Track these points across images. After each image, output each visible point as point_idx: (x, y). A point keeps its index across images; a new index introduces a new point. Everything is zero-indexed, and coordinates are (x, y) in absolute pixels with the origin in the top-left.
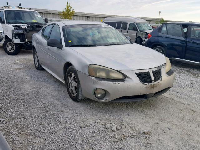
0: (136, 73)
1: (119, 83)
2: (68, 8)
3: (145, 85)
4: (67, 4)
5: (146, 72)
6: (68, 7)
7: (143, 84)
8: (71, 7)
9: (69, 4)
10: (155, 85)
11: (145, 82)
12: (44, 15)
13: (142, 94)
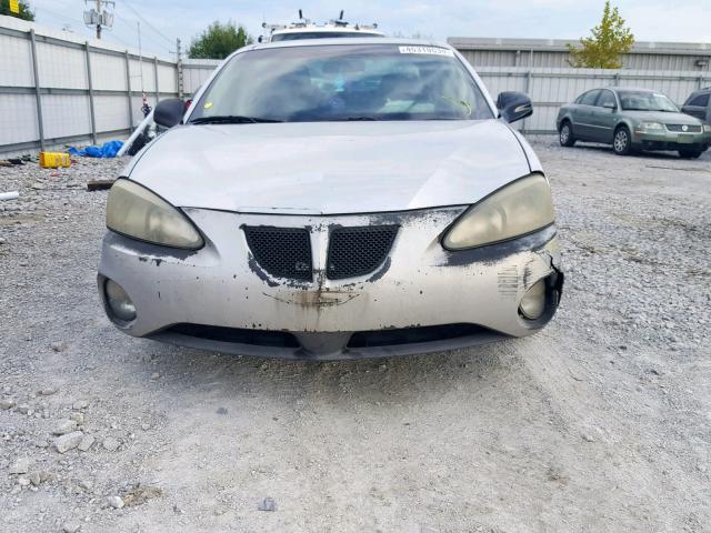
0: (244, 227)
1: (158, 262)
2: (606, 24)
3: (273, 285)
4: (607, 11)
5: (297, 229)
6: (609, 20)
7: (263, 277)
8: (621, 23)
9: (611, 10)
10: (325, 295)
11: (276, 275)
12: (518, 59)
13: (264, 328)
